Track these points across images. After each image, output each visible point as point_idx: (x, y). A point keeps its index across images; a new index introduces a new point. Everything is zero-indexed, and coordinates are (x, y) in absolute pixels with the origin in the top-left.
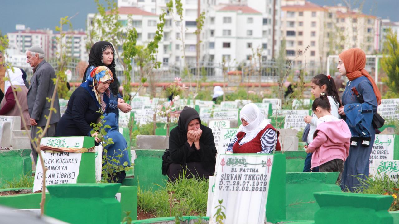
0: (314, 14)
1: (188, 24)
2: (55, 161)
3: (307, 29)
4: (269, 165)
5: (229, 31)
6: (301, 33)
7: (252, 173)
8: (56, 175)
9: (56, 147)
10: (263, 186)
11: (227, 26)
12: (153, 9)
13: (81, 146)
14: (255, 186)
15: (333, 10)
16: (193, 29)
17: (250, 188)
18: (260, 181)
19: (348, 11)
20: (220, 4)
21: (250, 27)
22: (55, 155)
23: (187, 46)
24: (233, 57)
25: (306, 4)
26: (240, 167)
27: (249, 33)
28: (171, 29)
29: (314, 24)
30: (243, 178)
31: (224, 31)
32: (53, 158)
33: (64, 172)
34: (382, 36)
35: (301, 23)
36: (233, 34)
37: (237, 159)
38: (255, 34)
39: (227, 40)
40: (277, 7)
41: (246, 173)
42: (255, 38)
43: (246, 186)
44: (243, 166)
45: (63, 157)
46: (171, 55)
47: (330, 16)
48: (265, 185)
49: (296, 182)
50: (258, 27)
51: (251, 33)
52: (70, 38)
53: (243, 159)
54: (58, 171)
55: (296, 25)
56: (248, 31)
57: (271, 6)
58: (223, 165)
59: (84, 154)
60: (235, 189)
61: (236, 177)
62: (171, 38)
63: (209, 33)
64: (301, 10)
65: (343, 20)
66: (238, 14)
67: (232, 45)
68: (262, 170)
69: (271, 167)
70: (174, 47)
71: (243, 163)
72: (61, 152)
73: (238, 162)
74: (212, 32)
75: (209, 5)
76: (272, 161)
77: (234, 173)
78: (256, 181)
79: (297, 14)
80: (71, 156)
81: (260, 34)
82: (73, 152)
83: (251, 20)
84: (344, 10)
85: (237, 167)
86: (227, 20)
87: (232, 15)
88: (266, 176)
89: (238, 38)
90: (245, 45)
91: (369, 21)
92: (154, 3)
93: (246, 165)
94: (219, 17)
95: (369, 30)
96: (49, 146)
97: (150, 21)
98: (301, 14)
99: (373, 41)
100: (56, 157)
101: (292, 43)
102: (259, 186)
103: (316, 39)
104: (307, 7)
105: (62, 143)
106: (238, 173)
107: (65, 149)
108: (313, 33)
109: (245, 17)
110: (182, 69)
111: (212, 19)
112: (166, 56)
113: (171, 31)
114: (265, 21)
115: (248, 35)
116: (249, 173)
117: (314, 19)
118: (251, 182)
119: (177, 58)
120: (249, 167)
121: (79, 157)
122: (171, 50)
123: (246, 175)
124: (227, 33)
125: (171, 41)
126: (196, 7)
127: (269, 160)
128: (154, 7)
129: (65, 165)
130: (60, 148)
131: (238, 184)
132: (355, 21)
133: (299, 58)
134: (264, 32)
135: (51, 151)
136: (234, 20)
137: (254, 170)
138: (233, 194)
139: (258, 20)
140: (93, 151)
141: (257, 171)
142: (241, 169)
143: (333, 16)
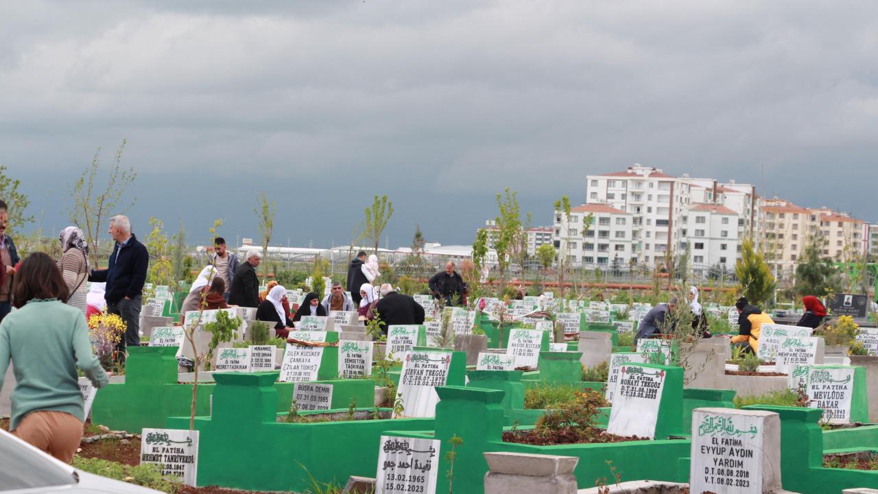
0: (796, 217)
1: (659, 222)
2: (300, 354)
3: (788, 232)
4: (447, 362)
5: (703, 232)
6: (781, 236)
7: (433, 369)
8: (300, 367)
9: (302, 340)
10: (441, 381)
11: (700, 226)
12: (622, 207)
13: (324, 341)
14: (434, 382)
15: (817, 213)
16: (665, 229)
17: (430, 383)
18: (438, 376)
19: (832, 215)
20: (694, 203)
21: (725, 227)
22: (301, 348)
23: (657, 246)
24: (705, 260)
25: (787, 205)
26: (422, 363)
27: (723, 234)
28: (640, 227)
29: (795, 226)
30: (424, 373)
31: (697, 231)
32: (298, 350)
33: (307, 364)
34: (870, 241)
35: (781, 226)
36: (707, 234)
37: (420, 355)
38: (730, 236)
39: (699, 241)
40: (756, 208)
41: (427, 369)
42: (729, 239)
43: (426, 381)
44: (425, 362)
45: (307, 350)
46: (639, 254)
47: (813, 219)
48: (443, 380)
49: (482, 379)
50: (733, 227)
51: (725, 233)
52: (541, 234)
53: (426, 356)
54: (302, 364)
55: (776, 227)
56: (722, 231)
57: (749, 207)
58: (408, 360)
59: (326, 347)
60: (417, 383)
61: (418, 372)
62: (640, 238)
63: (681, 233)
64: (782, 212)
65: (828, 224)
66: (712, 214)
67: (705, 246)
68: (441, 367)
69: (449, 364)
70: (643, 246)
71: (425, 359)
72: (306, 345)
73: (421, 358)
74: (684, 232)
75: (682, 204)
76: (450, 358)
77: (417, 368)
78: (435, 377)
79: (777, 216)
80: (315, 350)
81: (735, 236)
82: (316, 346)
83: (725, 221)
84: (829, 213)
85: (420, 364)
86: (700, 220)
87: (706, 214)
88: (444, 372)
89: (712, 239)
90: (719, 247)
91: (855, 225)
92: (624, 201)
93: (428, 361)
94: (692, 216)
95: (855, 235)
96: (296, 339)
97: (618, 219)
98: (782, 216)
99: (860, 247)
100: (301, 350)
101: (772, 246)
102: (438, 381)
103: (798, 242)
104: (788, 209)
105: (307, 336)
106: (420, 369)
107: (309, 342)
108: (795, 237)
109: (719, 218)
110: (651, 270)
111: (685, 219)
112: (635, 255)
113: (641, 230)
114: (741, 222)
115: (722, 236)
116: (430, 369)
117: (795, 222)
118: (431, 377)
119: (647, 258)
120: (430, 363)
121: (321, 350)
122: (640, 250)
123: (427, 371)
124: (700, 233)
125: (640, 240)
126: (668, 205)
127: (448, 357)
128: (624, 205)
129: (309, 357)
130: (305, 341)
131: (420, 378)
132: (840, 225)
133: (780, 262)
134: (740, 233)
135: (297, 344)
136: (707, 219)
137: (434, 366)
138: (415, 387)
139: (734, 221)
140: (336, 345)
141: (437, 367)
142: (423, 365)
143: (817, 219)
